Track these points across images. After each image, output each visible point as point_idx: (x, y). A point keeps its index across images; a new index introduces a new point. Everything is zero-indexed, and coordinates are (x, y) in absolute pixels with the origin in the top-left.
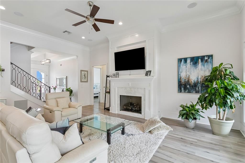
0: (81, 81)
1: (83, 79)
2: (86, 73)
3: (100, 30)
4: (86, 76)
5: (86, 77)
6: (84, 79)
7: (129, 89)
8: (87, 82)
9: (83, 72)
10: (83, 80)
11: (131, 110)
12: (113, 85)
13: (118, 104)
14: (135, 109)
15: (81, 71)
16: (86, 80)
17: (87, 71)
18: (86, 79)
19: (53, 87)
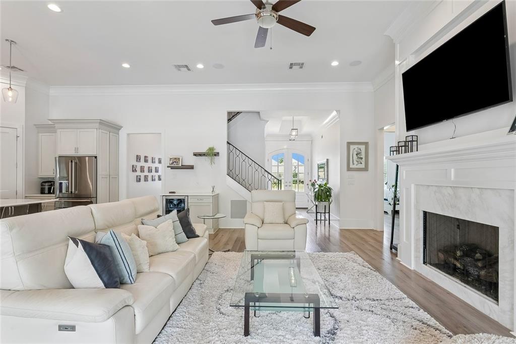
0: (349, 169)
1: (353, 164)
2: (363, 147)
3: (315, 29)
4: (363, 156)
5: (362, 158)
6: (355, 163)
7: (450, 191)
8: (366, 169)
9: (352, 147)
10: (355, 166)
11: (464, 276)
12: (404, 178)
13: (417, 240)
14: (479, 276)
15: (349, 144)
16: (363, 166)
17: (366, 144)
18: (363, 163)
19: (310, 181)
